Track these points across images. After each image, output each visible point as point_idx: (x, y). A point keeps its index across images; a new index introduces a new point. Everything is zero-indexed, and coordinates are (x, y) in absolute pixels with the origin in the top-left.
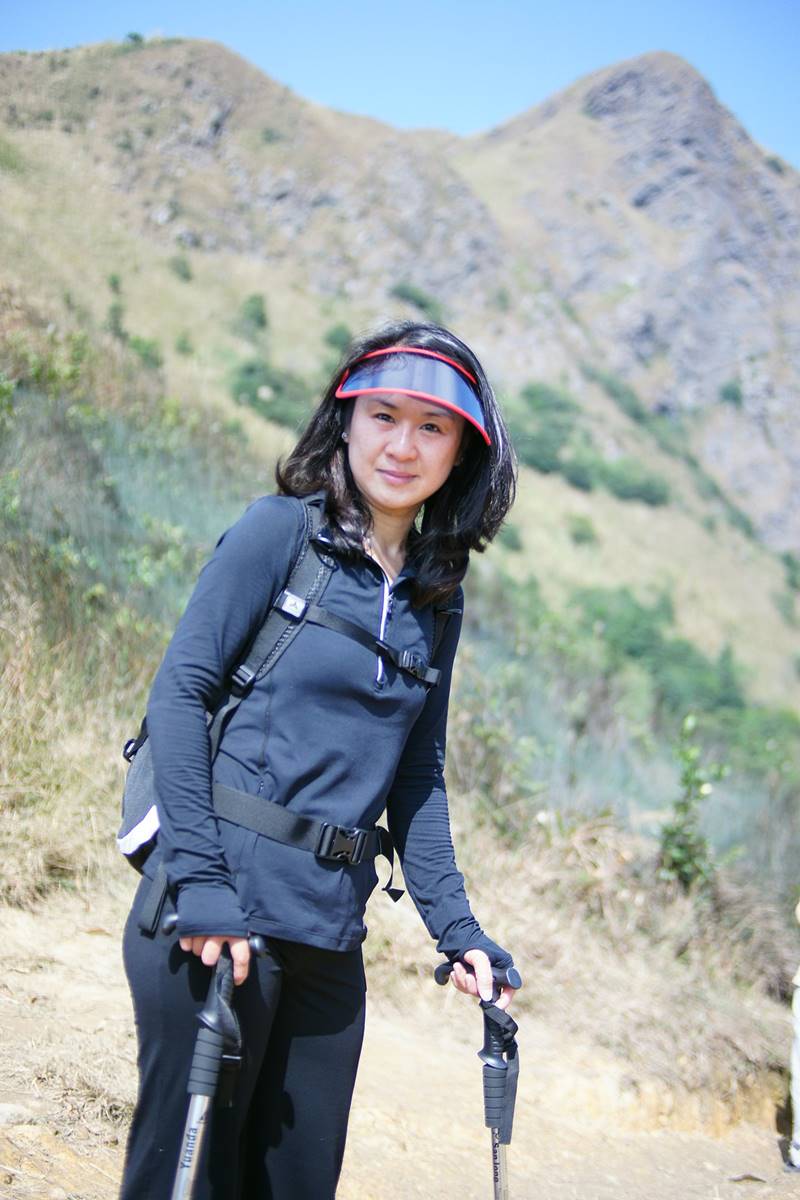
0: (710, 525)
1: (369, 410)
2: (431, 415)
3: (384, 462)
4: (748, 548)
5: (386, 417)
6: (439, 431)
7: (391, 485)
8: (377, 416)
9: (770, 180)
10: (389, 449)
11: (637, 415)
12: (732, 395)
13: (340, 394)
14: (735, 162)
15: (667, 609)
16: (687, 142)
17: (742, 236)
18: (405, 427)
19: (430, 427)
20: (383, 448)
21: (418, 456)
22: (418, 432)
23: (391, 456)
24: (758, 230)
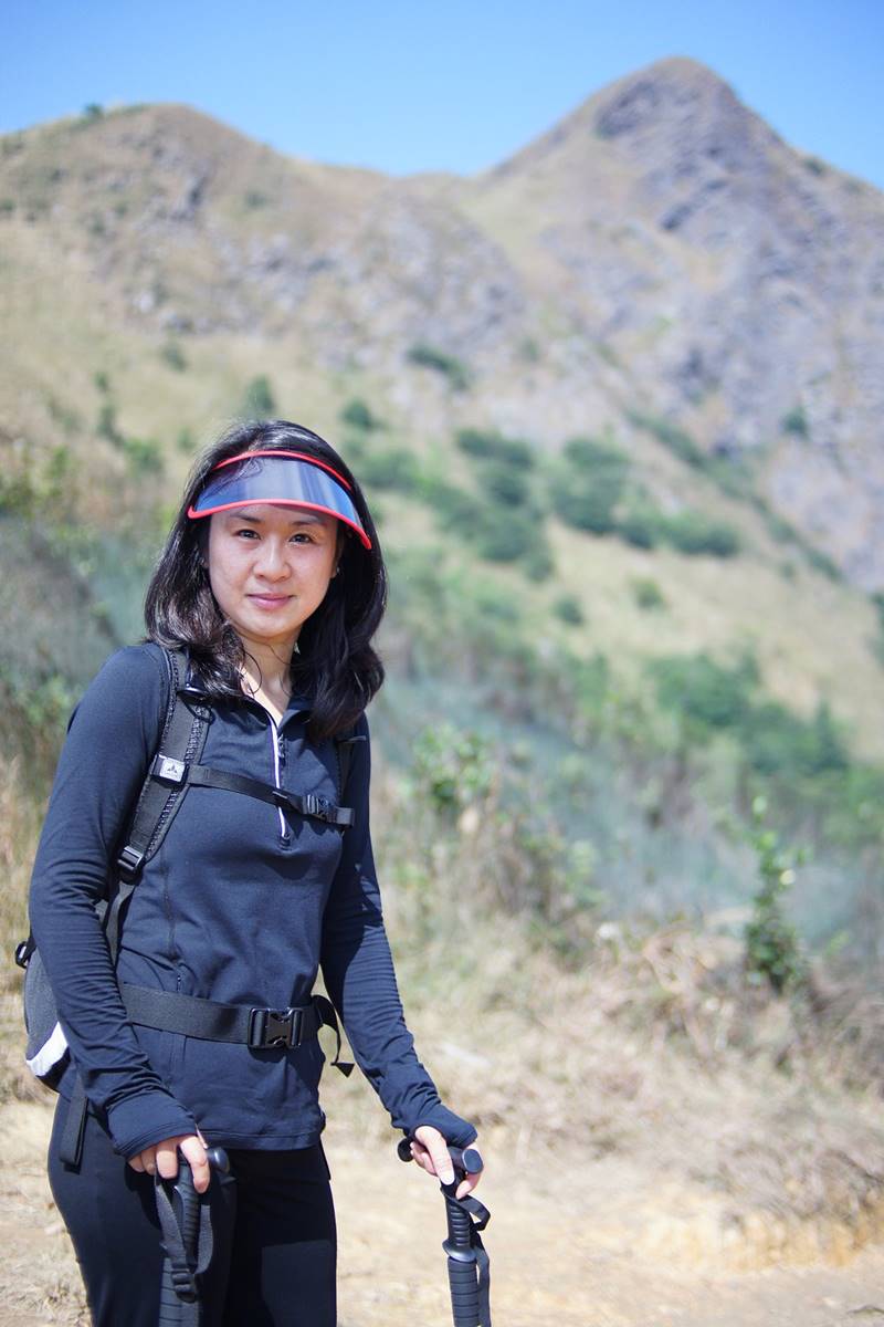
0: (788, 572)
1: (228, 527)
2: (300, 523)
3: (253, 585)
4: (830, 592)
5: (249, 534)
6: (311, 540)
7: (265, 610)
8: (239, 533)
9: (810, 184)
10: (258, 570)
11: (694, 459)
12: (796, 426)
13: (192, 514)
14: (768, 169)
15: (751, 671)
16: (714, 153)
17: (785, 249)
18: (272, 542)
19: (301, 538)
20: (251, 569)
21: (292, 572)
22: (288, 546)
23: (261, 577)
24: (803, 241)
